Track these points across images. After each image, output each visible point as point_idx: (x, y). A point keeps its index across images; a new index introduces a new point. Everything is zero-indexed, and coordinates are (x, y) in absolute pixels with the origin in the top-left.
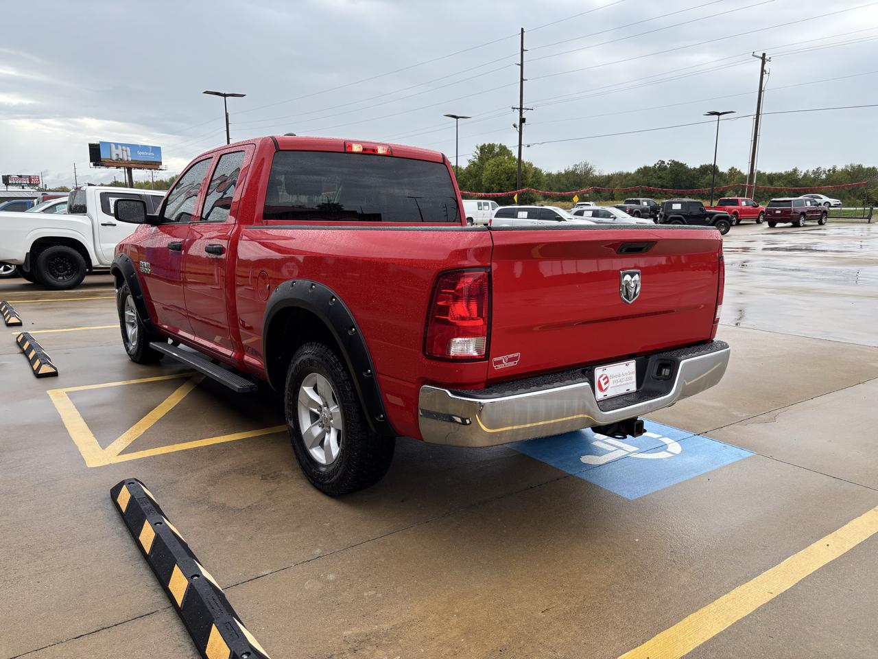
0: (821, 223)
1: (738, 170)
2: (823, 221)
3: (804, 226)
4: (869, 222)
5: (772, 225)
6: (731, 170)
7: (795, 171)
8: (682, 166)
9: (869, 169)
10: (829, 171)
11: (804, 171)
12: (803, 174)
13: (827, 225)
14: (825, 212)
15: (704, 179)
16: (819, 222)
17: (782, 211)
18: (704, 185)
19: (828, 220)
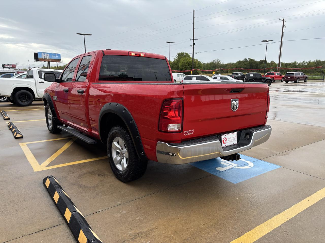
2: (306, 81)
3: (299, 82)
4: (323, 81)
5: (287, 82)
7: (295, 62)
8: (253, 60)
10: (308, 62)
12: (298, 63)
13: (307, 82)
14: (307, 77)
15: (262, 65)
16: (304, 81)
17: (290, 77)
18: (262, 67)
19: (308, 80)
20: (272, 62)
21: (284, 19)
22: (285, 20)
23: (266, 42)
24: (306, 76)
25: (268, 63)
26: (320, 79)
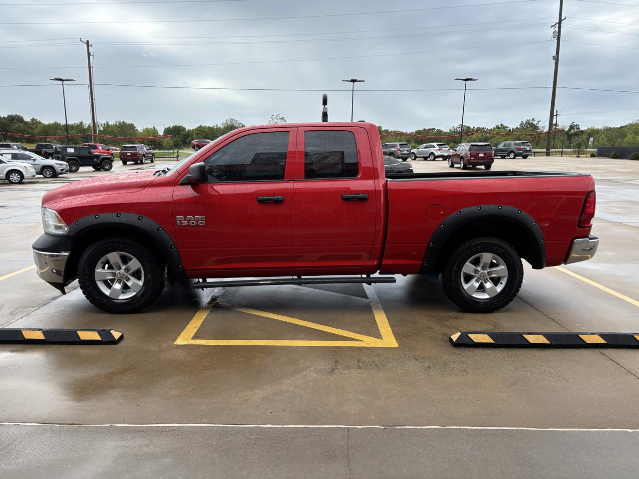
0: (152, 161)
1: (38, 120)
2: (153, 160)
3: (145, 163)
4: (178, 160)
5: (125, 163)
6: (32, 120)
7: (81, 123)
9: (129, 124)
10: (104, 124)
11: (88, 124)
13: (156, 162)
14: (153, 154)
15: (14, 126)
16: (151, 160)
17: (131, 154)
18: (15, 131)
19: (156, 159)
20: (33, 119)
21: (88, 41)
22: (90, 44)
23: (61, 82)
24: (152, 151)
25: (28, 122)
26: (173, 156)
